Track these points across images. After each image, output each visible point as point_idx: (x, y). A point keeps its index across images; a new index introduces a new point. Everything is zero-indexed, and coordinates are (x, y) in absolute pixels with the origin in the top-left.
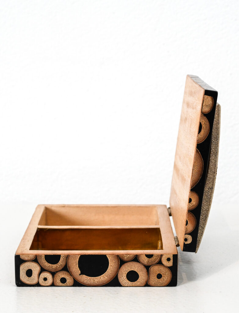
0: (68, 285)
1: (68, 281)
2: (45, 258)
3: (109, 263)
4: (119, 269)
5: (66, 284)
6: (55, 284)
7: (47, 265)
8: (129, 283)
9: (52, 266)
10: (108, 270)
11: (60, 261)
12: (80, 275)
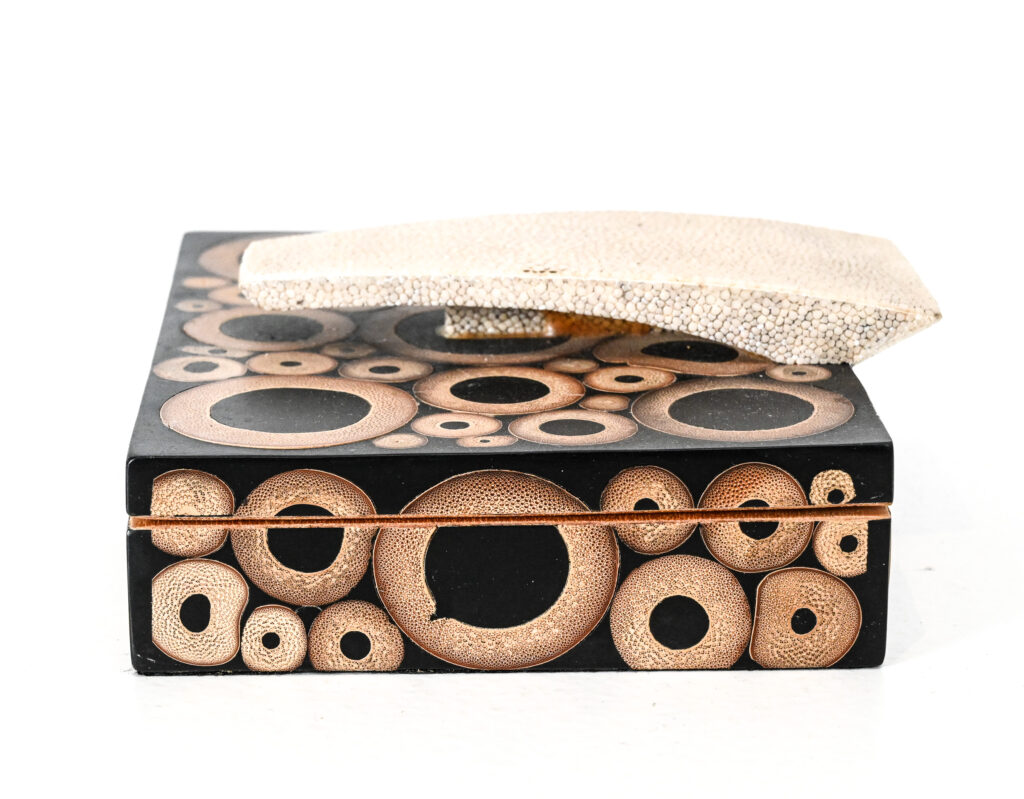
0: (377, 667)
1: (376, 647)
2: (269, 543)
3: (568, 562)
4: (618, 589)
5: (370, 660)
6: (317, 664)
7: (278, 575)
8: (662, 654)
9: (304, 582)
10: (563, 595)
11: (339, 559)
12: (433, 618)
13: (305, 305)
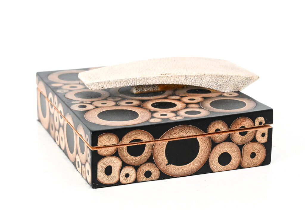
0: (153, 179)
1: (153, 174)
3: (199, 147)
4: (211, 152)
5: (151, 178)
6: (138, 180)
7: (129, 158)
8: (221, 167)
9: (135, 159)
10: (198, 155)
11: (144, 152)
12: (167, 165)
13: (104, 88)
